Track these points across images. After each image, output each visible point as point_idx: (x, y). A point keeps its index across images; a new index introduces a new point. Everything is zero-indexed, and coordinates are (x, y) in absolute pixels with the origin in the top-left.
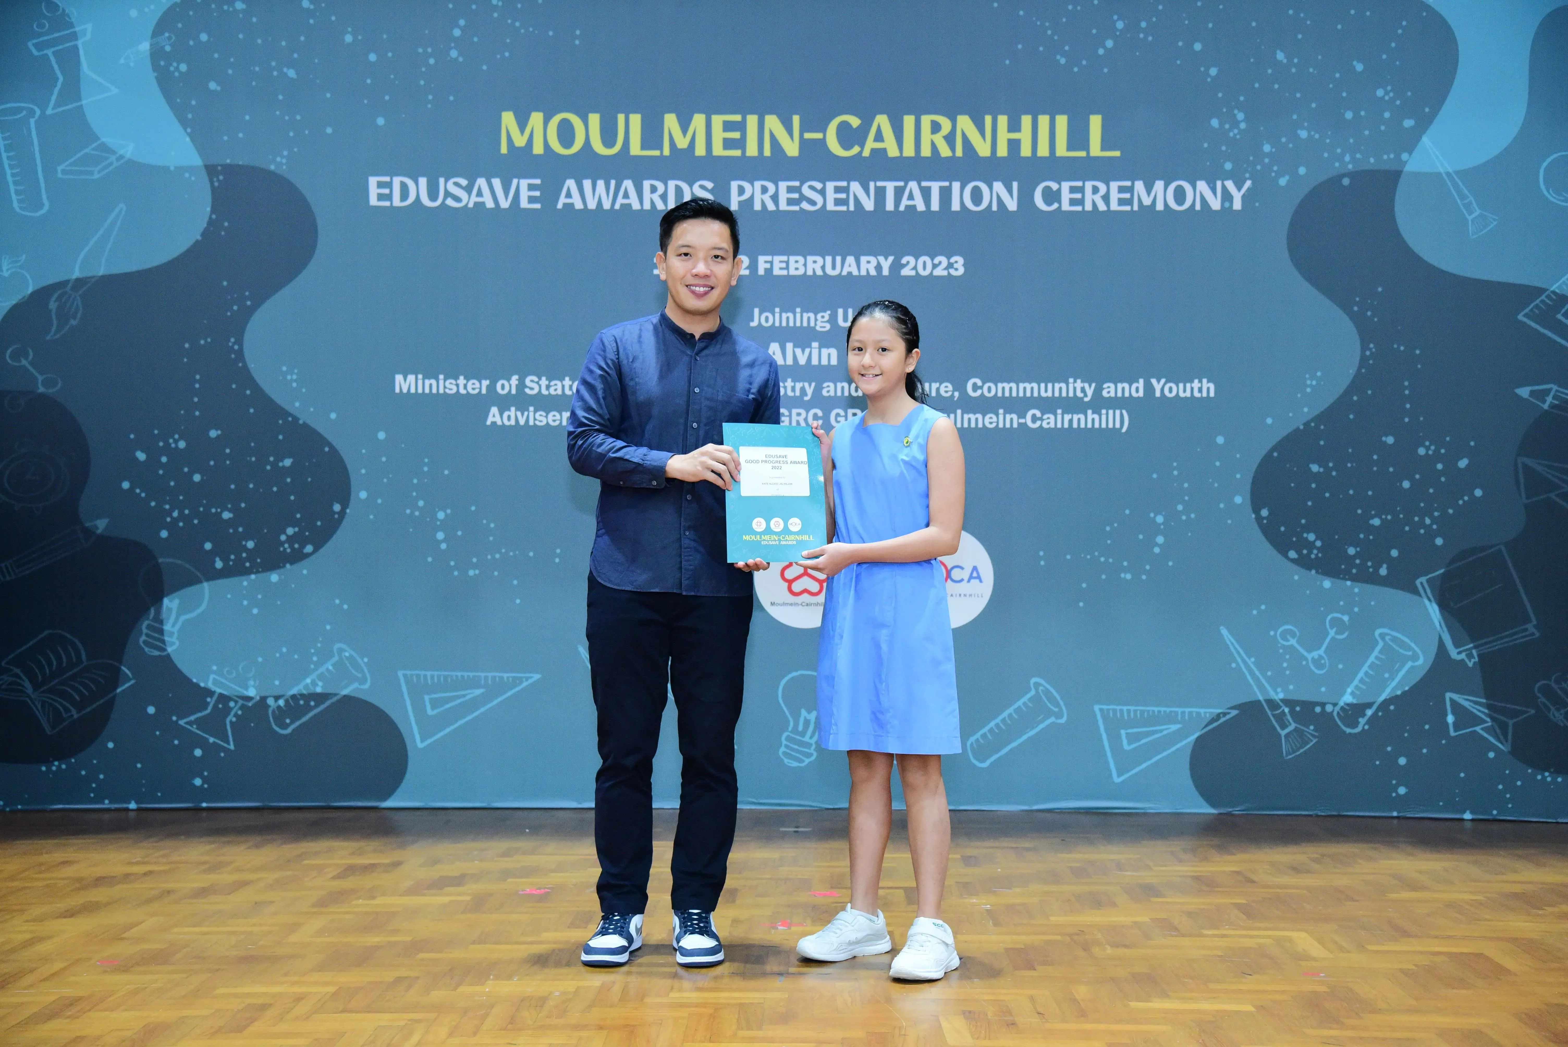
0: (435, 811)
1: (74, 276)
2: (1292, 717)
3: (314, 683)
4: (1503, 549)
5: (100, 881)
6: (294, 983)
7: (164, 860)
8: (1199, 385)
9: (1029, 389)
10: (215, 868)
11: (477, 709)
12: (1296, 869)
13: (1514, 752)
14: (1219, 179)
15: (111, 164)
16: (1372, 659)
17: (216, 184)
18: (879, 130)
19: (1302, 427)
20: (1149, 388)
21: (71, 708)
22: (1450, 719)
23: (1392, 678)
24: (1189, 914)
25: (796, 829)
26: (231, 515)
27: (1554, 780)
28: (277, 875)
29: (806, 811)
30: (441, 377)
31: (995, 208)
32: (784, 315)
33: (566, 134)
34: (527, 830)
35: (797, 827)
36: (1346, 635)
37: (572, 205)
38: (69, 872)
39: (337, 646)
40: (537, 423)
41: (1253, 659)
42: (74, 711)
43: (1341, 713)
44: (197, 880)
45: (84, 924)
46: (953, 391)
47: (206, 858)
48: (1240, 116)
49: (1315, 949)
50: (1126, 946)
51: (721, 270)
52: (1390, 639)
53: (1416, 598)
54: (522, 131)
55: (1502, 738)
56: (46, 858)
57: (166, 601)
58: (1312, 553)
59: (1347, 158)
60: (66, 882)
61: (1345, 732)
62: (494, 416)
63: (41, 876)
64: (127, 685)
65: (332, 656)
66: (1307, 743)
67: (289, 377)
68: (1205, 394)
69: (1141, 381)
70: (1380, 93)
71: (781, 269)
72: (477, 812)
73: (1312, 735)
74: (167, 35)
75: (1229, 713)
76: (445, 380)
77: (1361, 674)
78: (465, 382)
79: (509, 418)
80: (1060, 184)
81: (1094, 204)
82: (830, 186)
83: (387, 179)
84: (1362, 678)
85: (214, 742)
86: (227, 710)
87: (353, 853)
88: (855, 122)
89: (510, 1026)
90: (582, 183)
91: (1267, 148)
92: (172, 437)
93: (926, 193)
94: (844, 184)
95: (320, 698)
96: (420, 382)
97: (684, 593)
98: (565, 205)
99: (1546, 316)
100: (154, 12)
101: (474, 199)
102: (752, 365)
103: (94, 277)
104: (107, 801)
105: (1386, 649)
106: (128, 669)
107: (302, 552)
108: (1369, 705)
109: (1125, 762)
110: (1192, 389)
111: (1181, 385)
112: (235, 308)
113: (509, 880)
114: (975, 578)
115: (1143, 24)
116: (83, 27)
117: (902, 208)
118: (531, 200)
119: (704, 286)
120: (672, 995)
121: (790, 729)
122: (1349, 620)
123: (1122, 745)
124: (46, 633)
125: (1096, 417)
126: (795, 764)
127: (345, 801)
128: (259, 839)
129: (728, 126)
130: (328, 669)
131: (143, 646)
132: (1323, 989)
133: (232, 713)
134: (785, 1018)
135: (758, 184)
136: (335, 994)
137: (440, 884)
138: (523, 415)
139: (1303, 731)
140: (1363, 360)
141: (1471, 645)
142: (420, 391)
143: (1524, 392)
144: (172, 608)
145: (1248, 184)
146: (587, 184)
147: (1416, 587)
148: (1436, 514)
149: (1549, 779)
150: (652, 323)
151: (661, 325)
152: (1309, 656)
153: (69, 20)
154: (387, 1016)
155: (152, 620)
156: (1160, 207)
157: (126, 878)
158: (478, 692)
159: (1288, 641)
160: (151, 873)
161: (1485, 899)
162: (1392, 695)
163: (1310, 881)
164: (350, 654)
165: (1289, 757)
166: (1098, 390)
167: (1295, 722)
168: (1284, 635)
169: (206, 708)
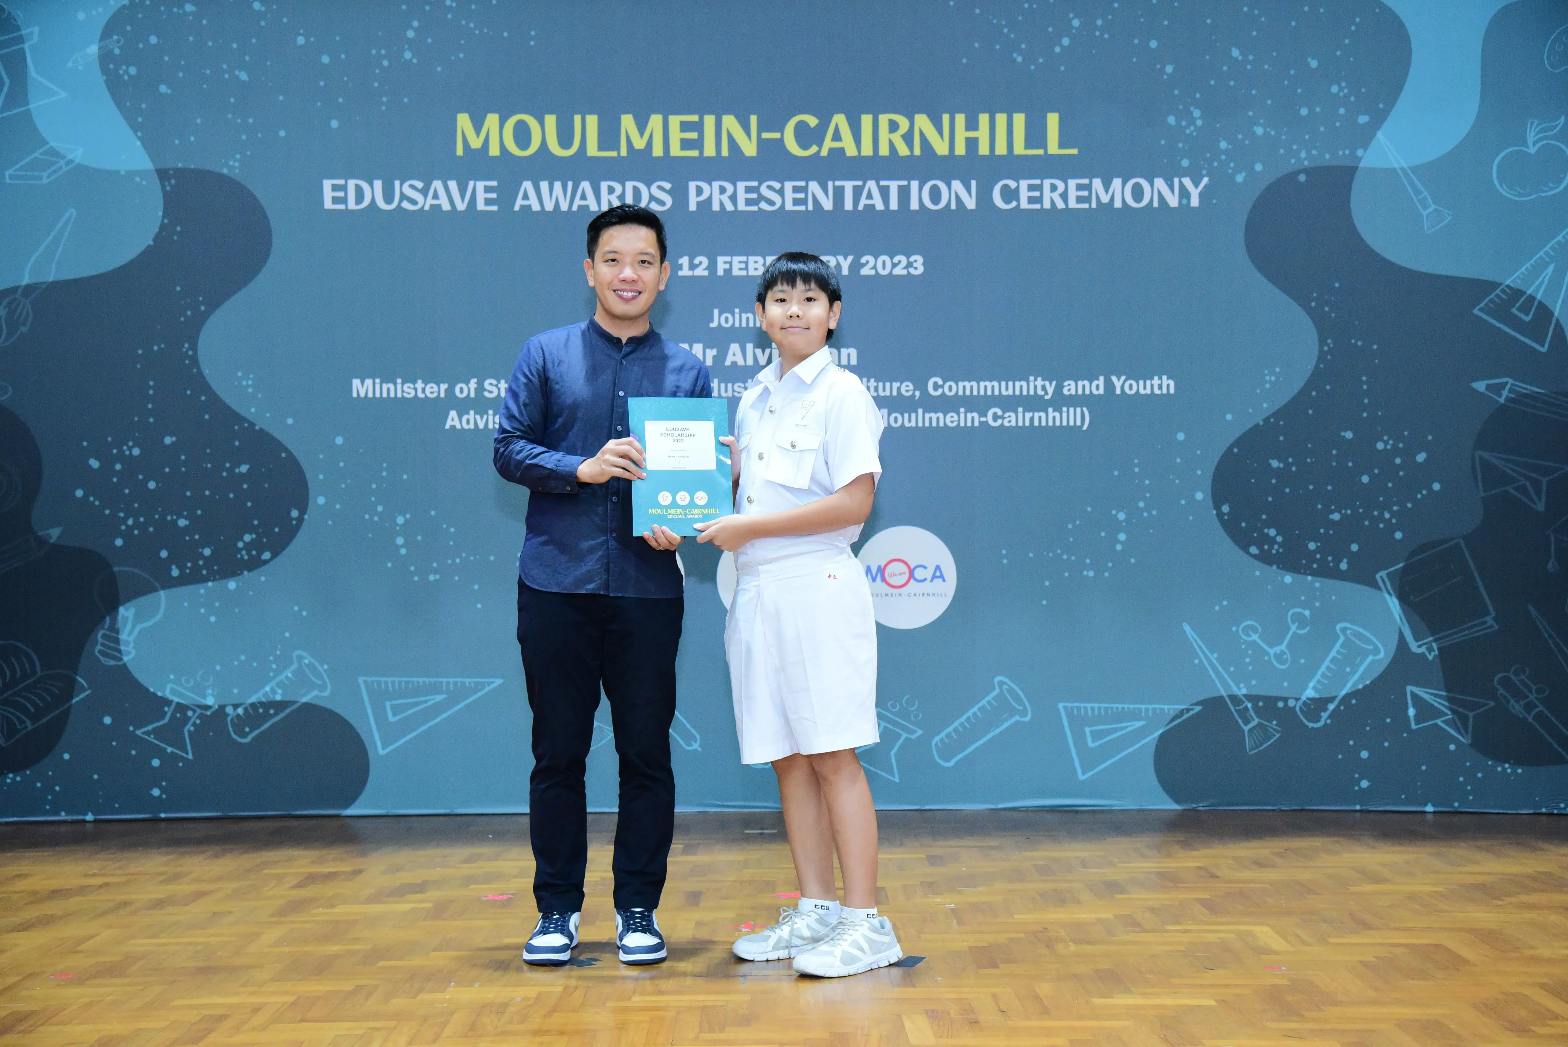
0: (397, 819)
1: (25, 282)
2: (1255, 712)
3: (273, 691)
4: (1462, 542)
5: (55, 894)
6: (254, 993)
7: (121, 872)
8: (1159, 382)
9: (989, 387)
10: (173, 879)
11: (438, 715)
12: (1259, 864)
13: (1474, 744)
14: (1176, 176)
15: (61, 168)
16: (1333, 653)
17: (168, 188)
18: (837, 129)
19: (1261, 423)
20: (1109, 386)
21: (26, 719)
22: (1411, 712)
23: (1354, 672)
24: (1153, 910)
25: (761, 831)
26: (187, 522)
27: (1514, 772)
28: (235, 885)
29: (771, 813)
30: (399, 381)
31: (953, 206)
32: (744, 316)
33: (522, 135)
34: (491, 836)
35: (763, 829)
36: (1307, 629)
37: (529, 206)
38: (24, 885)
39: (296, 653)
41: (1215, 655)
42: (28, 723)
43: (1303, 708)
44: (156, 891)
45: (39, 937)
46: (914, 390)
47: (163, 869)
48: (1197, 113)
49: (1276, 942)
50: (1089, 943)
51: (649, 274)
52: (1351, 633)
53: (1377, 592)
54: (478, 133)
55: (1462, 730)
57: (122, 610)
58: (1273, 548)
59: (1303, 155)
60: (21, 895)
61: (1307, 726)
62: (453, 420)
64: (82, 696)
65: (292, 663)
66: (1269, 738)
67: (244, 383)
68: (1165, 391)
69: (1102, 378)
70: (1335, 89)
71: (740, 269)
72: (441, 818)
73: (1274, 729)
74: (115, 37)
75: (1192, 709)
76: (403, 384)
77: (1323, 668)
78: (423, 385)
79: (468, 422)
80: (1018, 182)
81: (1053, 202)
82: (789, 186)
83: (341, 182)
84: (1324, 673)
85: (172, 752)
86: (187, 719)
87: (313, 862)
88: (812, 121)
89: (470, 1033)
90: (539, 184)
91: (1223, 145)
92: (126, 444)
93: (885, 193)
94: (803, 183)
95: (280, 706)
96: (378, 387)
97: (612, 595)
98: (522, 207)
99: (1501, 310)
100: (102, 14)
101: (430, 201)
102: (680, 369)
103: (43, 282)
104: (63, 813)
105: (1347, 644)
106: (84, 679)
107: (260, 559)
108: (1332, 699)
109: (1090, 759)
110: (1152, 386)
111: (1141, 382)
112: (189, 313)
113: (472, 886)
114: (938, 577)
115: (1099, 22)
116: (29, 30)
117: (861, 207)
118: (488, 202)
119: (631, 291)
120: (634, 999)
122: (1310, 615)
123: (1086, 743)
125: (1057, 415)
127: (306, 809)
128: (218, 849)
129: (685, 127)
130: (287, 677)
131: (99, 655)
132: (1284, 982)
133: (191, 722)
134: (746, 1020)
135: (716, 185)
136: (294, 1004)
137: (401, 892)
138: (482, 418)
139: (1266, 726)
140: (1322, 355)
141: (1431, 639)
142: (378, 395)
143: (1480, 386)
144: (128, 617)
145: (1205, 180)
146: (544, 185)
147: (1376, 581)
148: (1395, 508)
149: (1509, 771)
150: (581, 329)
151: (589, 330)
152: (1272, 652)
153: (14, 23)
154: (346, 1025)
155: (108, 630)
156: (1118, 204)
157: (82, 890)
158: (440, 698)
159: (1250, 636)
160: (107, 885)
161: (1445, 890)
162: (1353, 689)
163: (1274, 875)
164: (309, 661)
165: (1253, 752)
166: (1059, 388)
167: (1258, 717)
168: (1246, 630)
169: (163, 718)
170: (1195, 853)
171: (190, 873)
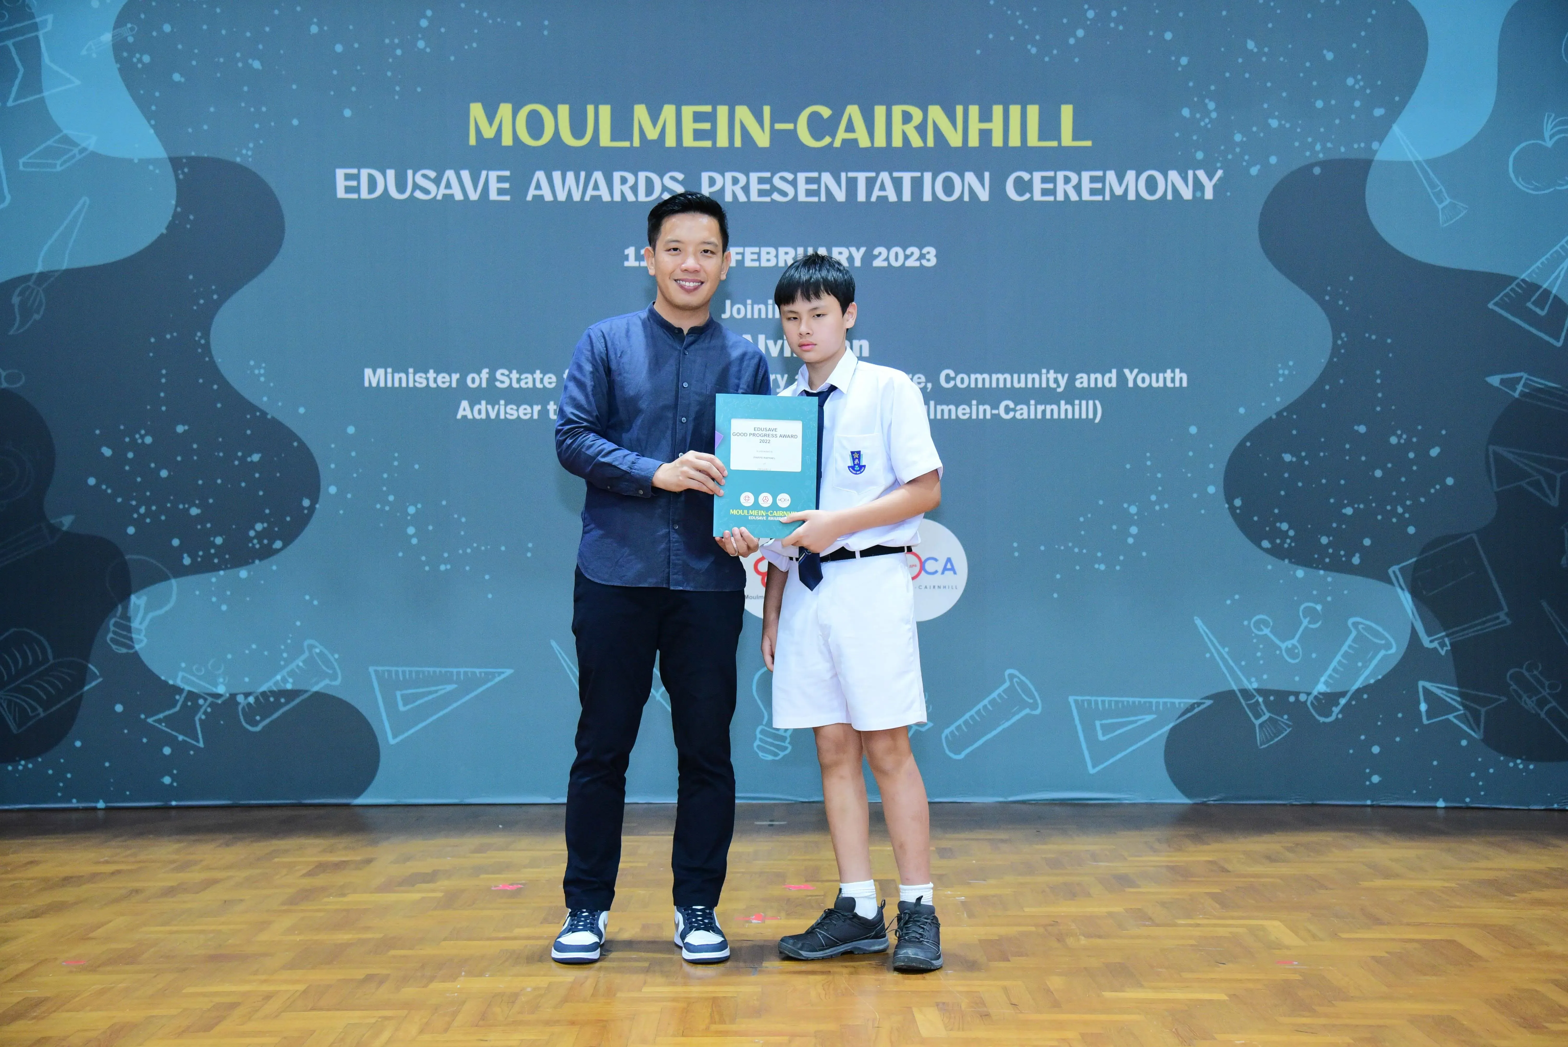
0: (407, 809)
1: (38, 271)
2: (1266, 706)
3: (284, 680)
4: (1475, 537)
5: (67, 881)
6: (265, 981)
7: (133, 859)
8: (1172, 375)
9: (1002, 379)
10: (184, 867)
11: (450, 704)
12: (1271, 859)
13: (1486, 740)
14: (1190, 169)
15: (74, 156)
16: (1345, 648)
17: (181, 177)
18: (850, 120)
19: (1274, 417)
20: (1122, 379)
21: (38, 707)
22: (1423, 707)
23: (1365, 667)
24: (1163, 904)
25: (771, 823)
26: (199, 511)
27: (1526, 768)
28: (246, 873)
29: (778, 804)
30: (411, 370)
31: (966, 198)
32: (756, 307)
33: (535, 125)
34: (500, 826)
35: (771, 821)
36: (1320, 623)
37: (542, 196)
38: (36, 872)
39: (308, 642)
40: (508, 416)
41: (1227, 649)
42: (40, 710)
43: (1315, 702)
44: (167, 879)
45: (50, 924)
46: (926, 382)
47: (174, 857)
48: (1211, 105)
49: (1288, 938)
50: (1100, 937)
51: (711, 264)
52: (1363, 628)
53: (1389, 586)
54: (491, 122)
55: (1474, 726)
56: (12, 858)
57: (133, 598)
58: (1285, 542)
59: (1318, 147)
60: (33, 882)
61: (1319, 721)
62: (464, 410)
63: (10, 876)
64: (94, 684)
65: (303, 652)
66: (1281, 733)
67: (257, 372)
68: (1177, 384)
69: (1114, 371)
70: (1350, 81)
71: (752, 260)
72: (451, 808)
73: (1286, 724)
74: (129, 25)
75: (1204, 703)
76: (415, 373)
77: (1334, 664)
78: (435, 375)
79: (480, 412)
80: (1031, 174)
81: (1066, 194)
82: (801, 177)
83: (354, 171)
84: (1335, 667)
85: (184, 740)
86: (198, 707)
87: (324, 851)
88: (826, 112)
89: (481, 1023)
90: (552, 175)
91: (1238, 137)
92: (139, 433)
93: (898, 184)
94: (815, 175)
95: (291, 695)
96: (389, 376)
97: (672, 588)
98: (534, 196)
99: (1516, 305)
100: (116, 3)
101: (443, 191)
102: (741, 359)
103: (57, 271)
104: (74, 801)
105: (1359, 638)
106: (96, 667)
107: (272, 548)
108: (1343, 694)
109: (1100, 752)
110: (1165, 379)
111: (1154, 375)
112: (202, 302)
113: (483, 876)
114: (949, 570)
115: (1114, 14)
116: (44, 17)
117: (873, 199)
118: (501, 192)
119: (694, 281)
120: (645, 990)
121: (764, 723)
122: (1322, 610)
123: (1097, 737)
124: (12, 630)
125: (1069, 407)
126: (770, 758)
127: (314, 798)
128: (228, 837)
129: (698, 117)
130: (298, 666)
131: (110, 643)
132: (1297, 977)
133: (202, 710)
134: (757, 1012)
135: (729, 175)
136: (305, 992)
137: (411, 881)
138: (493, 409)
139: (1277, 720)
140: (1335, 349)
141: (1444, 634)
142: (389, 385)
143: (1495, 380)
144: (139, 606)
145: (1220, 173)
146: (557, 175)
147: (1388, 576)
148: (1408, 503)
149: (1521, 766)
150: (640, 319)
151: (649, 320)
152: (1283, 646)
153: (29, 10)
154: (357, 1013)
155: (121, 618)
156: (1132, 196)
157: (94, 877)
158: (450, 687)
159: (1261, 630)
160: (119, 872)
161: (1457, 886)
162: (1364, 685)
163: (1284, 869)
164: (321, 651)
165: (1264, 746)
166: (1071, 381)
167: (1269, 711)
168: (1258, 624)
169: (174, 706)
170: (1205, 847)
171: (201, 861)
